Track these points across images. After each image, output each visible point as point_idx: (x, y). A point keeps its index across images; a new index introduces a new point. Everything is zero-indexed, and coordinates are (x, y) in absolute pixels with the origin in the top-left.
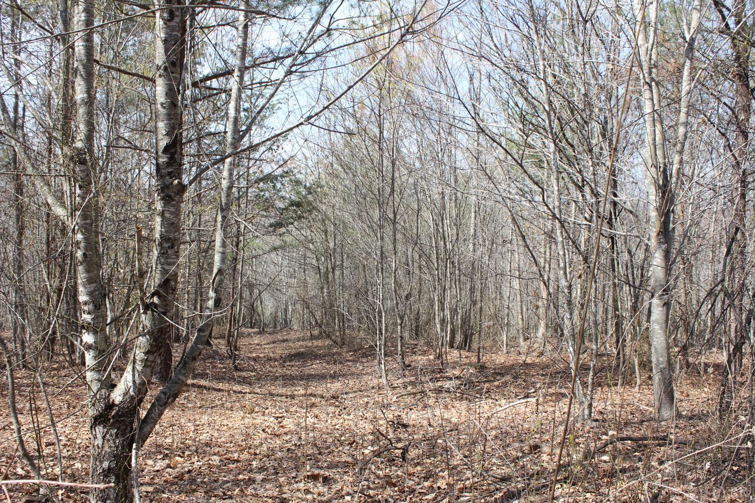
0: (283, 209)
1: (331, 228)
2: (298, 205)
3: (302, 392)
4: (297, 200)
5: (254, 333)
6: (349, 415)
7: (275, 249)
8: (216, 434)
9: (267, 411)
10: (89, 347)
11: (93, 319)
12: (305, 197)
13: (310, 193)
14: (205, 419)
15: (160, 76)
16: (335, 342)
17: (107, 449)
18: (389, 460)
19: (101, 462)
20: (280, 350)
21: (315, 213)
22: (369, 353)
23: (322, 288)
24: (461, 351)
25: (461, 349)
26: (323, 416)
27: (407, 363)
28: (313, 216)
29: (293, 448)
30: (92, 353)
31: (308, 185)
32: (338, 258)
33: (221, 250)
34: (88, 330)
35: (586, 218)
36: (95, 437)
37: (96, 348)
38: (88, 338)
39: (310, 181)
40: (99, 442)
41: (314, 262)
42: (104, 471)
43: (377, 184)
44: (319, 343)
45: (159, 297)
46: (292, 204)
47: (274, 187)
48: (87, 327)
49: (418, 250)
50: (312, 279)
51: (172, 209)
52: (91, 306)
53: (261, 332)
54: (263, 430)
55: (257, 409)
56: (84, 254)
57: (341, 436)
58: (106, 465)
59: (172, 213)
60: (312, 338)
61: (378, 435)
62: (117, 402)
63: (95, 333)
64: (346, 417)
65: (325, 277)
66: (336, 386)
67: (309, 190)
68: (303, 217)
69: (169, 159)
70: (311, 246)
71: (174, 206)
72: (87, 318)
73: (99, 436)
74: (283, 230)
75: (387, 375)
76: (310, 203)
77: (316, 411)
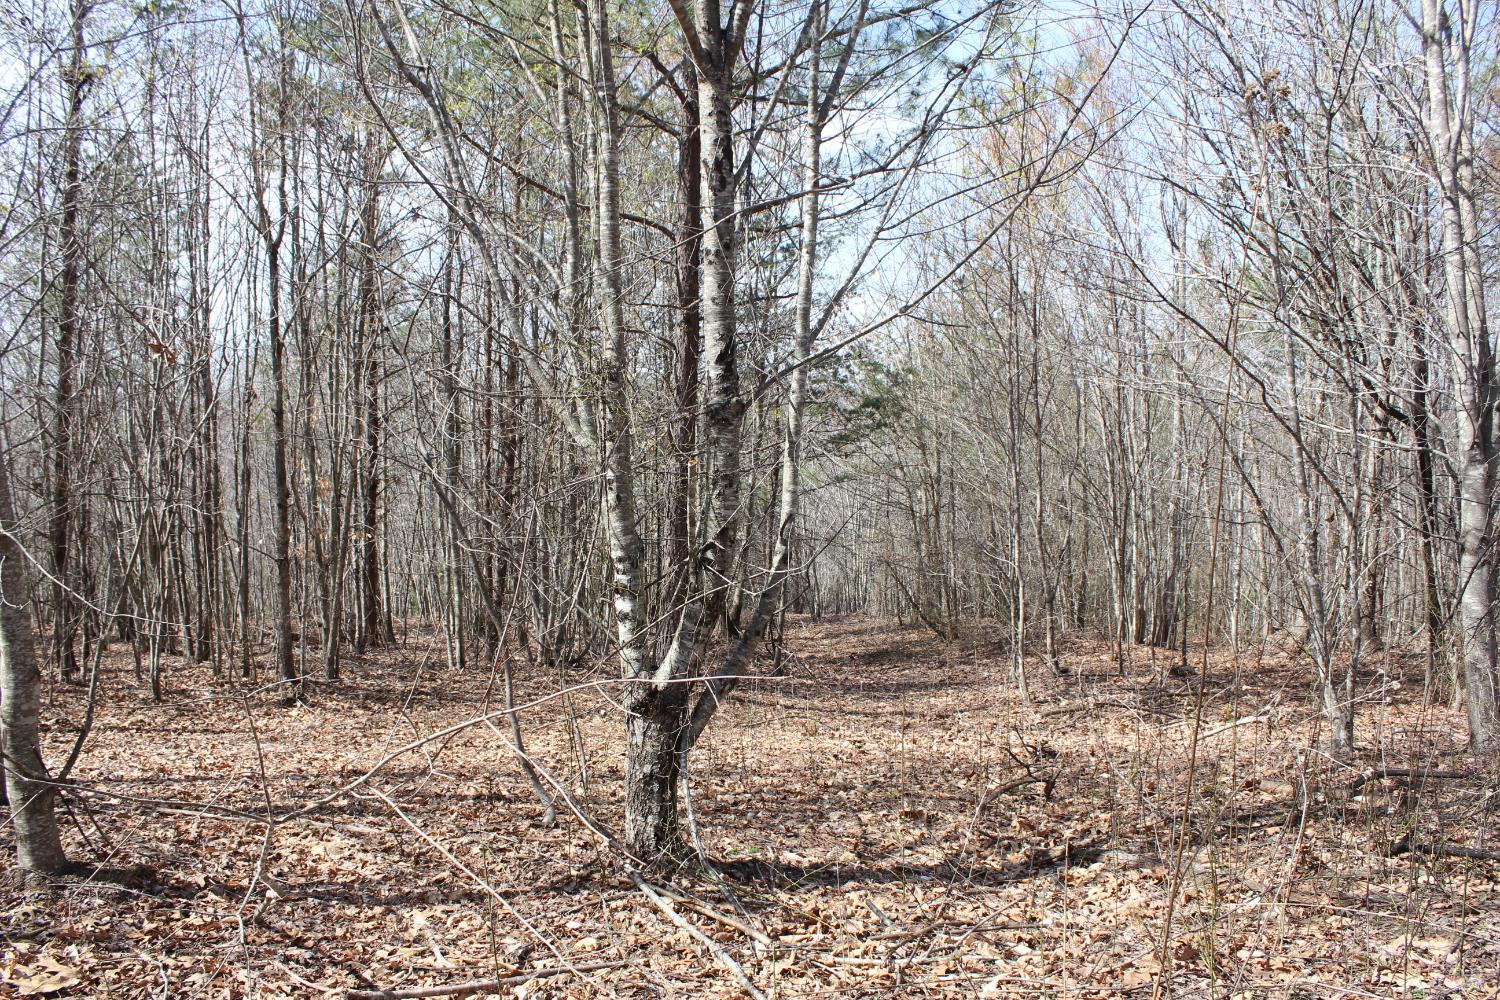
0: (851, 412)
1: (932, 443)
2: (876, 404)
3: (889, 709)
4: (877, 395)
5: (805, 620)
6: (966, 740)
7: (839, 480)
8: (765, 760)
9: (837, 734)
10: (624, 617)
11: (630, 581)
12: (889, 391)
13: (896, 384)
14: (746, 740)
15: (710, 263)
16: (942, 634)
17: (648, 748)
18: (1026, 798)
19: (641, 766)
20: (849, 646)
21: (906, 415)
22: (997, 649)
23: (918, 544)
24: (1157, 650)
25: (1155, 645)
26: (924, 742)
27: (1062, 665)
28: (902, 421)
29: (882, 779)
30: (628, 624)
31: (892, 369)
32: (947, 492)
33: (791, 488)
34: (622, 595)
35: (1377, 419)
36: (633, 734)
37: (634, 618)
38: (623, 605)
39: (893, 362)
40: (639, 739)
41: (903, 499)
42: (645, 776)
43: (1008, 373)
44: (914, 636)
45: (715, 553)
46: (868, 403)
47: (835, 374)
48: (620, 591)
49: (1080, 477)
50: (899, 526)
51: (730, 436)
52: (627, 564)
53: (816, 619)
54: (836, 756)
55: (820, 731)
56: (618, 496)
57: (953, 767)
58: (647, 769)
59: (729, 441)
60: (903, 626)
61: (1009, 762)
62: (660, 688)
63: (633, 598)
64: (961, 743)
65: (925, 526)
66: (943, 700)
67: (895, 378)
68: (885, 425)
69: (725, 370)
70: (899, 473)
71: (731, 432)
72: (621, 578)
73: (639, 732)
74: (850, 447)
75: (1027, 685)
76: (896, 401)
77: (911, 734)
